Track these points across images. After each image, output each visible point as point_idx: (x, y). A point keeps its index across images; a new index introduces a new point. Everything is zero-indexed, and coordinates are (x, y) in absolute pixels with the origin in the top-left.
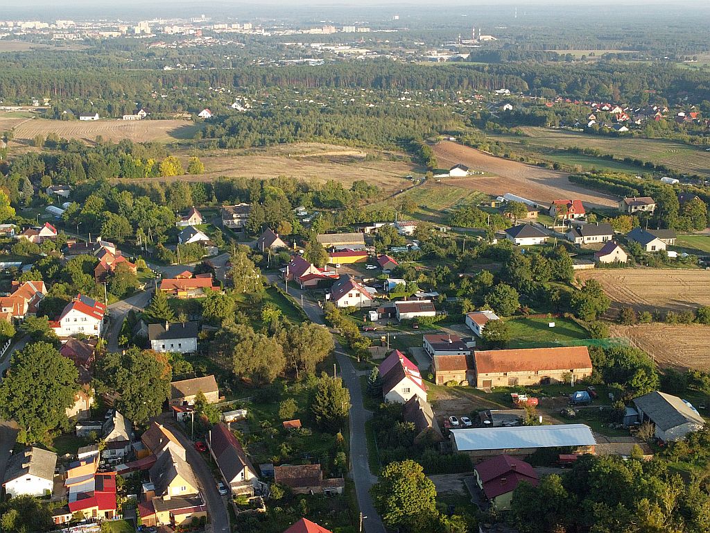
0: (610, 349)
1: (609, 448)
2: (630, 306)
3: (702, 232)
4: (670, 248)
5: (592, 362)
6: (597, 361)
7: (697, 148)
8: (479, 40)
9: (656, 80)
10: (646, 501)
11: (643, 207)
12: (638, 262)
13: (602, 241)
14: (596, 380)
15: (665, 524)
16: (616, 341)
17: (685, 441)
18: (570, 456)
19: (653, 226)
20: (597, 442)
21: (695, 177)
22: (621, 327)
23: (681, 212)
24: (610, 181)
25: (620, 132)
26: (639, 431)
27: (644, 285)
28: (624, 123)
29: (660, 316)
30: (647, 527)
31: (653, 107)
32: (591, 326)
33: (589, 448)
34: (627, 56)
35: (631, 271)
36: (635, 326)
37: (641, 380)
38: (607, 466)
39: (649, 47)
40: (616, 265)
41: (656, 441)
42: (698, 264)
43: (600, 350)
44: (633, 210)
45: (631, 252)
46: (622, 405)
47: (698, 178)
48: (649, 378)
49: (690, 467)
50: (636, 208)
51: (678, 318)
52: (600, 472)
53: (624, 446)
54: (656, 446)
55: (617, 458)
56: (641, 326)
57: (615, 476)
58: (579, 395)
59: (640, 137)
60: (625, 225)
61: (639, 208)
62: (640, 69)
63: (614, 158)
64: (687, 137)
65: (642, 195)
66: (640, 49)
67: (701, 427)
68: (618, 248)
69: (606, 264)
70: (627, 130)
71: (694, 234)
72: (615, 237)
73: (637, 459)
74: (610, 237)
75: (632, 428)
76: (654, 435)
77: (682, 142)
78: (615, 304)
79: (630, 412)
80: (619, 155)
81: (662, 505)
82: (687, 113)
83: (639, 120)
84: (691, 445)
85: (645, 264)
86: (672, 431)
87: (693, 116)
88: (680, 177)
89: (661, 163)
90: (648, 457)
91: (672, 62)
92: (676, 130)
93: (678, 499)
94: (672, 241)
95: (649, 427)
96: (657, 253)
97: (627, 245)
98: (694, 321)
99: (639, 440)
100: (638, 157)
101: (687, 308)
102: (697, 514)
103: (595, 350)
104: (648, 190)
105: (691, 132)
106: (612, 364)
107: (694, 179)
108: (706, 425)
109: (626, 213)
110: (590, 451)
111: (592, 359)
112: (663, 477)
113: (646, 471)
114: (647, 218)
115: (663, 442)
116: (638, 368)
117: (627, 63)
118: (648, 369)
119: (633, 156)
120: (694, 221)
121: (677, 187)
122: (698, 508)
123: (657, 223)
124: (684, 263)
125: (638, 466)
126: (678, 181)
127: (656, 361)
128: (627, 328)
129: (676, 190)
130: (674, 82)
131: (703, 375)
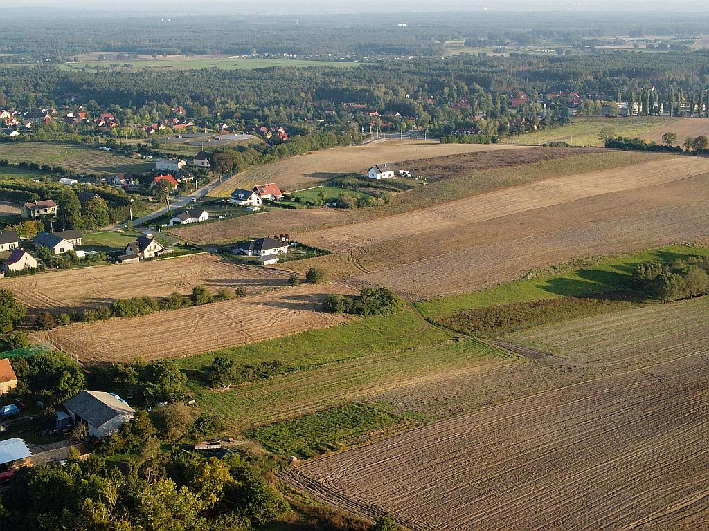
0: (32, 357)
1: (45, 456)
2: (45, 310)
3: (106, 229)
4: (78, 248)
5: (16, 373)
6: (21, 371)
7: (90, 147)
9: (40, 82)
10: (89, 501)
11: (46, 211)
12: (49, 266)
13: (8, 249)
14: (23, 391)
15: (110, 518)
16: (37, 348)
17: (119, 433)
18: (6, 474)
19: (58, 228)
20: (33, 453)
21: (92, 175)
22: (40, 333)
23: (83, 212)
24: (8, 187)
25: (12, 137)
26: (73, 433)
27: (58, 288)
28: (14, 127)
29: (77, 315)
30: (94, 525)
31: (42, 109)
32: (9, 337)
33: (24, 461)
34: (8, 59)
35: (42, 275)
36: (54, 330)
37: (67, 382)
38: (46, 475)
39: (29, 50)
40: (27, 271)
41: (91, 440)
42: (107, 260)
43: (22, 360)
44: (36, 214)
45: (39, 255)
46: (52, 410)
47: (96, 176)
48: (76, 379)
49: (126, 457)
50: (38, 212)
51: (95, 315)
52: (40, 482)
53: (60, 451)
54: (92, 444)
55: (54, 464)
56: (61, 329)
57: (57, 483)
58: (7, 409)
59: (32, 141)
60: (30, 231)
61: (42, 212)
62: (23, 71)
63: (9, 163)
64: (80, 137)
65: (43, 198)
66: (19, 51)
67: (132, 417)
68: (26, 254)
69: (16, 271)
70: (19, 134)
71: (99, 231)
72: (21, 243)
73: (74, 461)
74: (16, 244)
75: (66, 432)
76: (88, 433)
77: (75, 142)
78: (31, 311)
79: (61, 416)
80: (14, 160)
81: (106, 501)
82: (76, 114)
83: (30, 124)
84: (125, 436)
85: (55, 266)
86: (104, 426)
87: (82, 115)
88: (78, 177)
89: (57, 164)
90: (85, 457)
91: (54, 64)
92: (67, 131)
93: (119, 490)
94: (78, 241)
95: (82, 428)
96: (65, 254)
97: (35, 250)
98: (110, 316)
99: (74, 441)
100: (34, 161)
101: (103, 304)
102: (139, 501)
103: (17, 360)
104: (48, 192)
105: (82, 132)
106: (36, 371)
107: (92, 178)
108: (135, 414)
109: (30, 218)
110: (27, 464)
111: (15, 370)
112: (102, 474)
113: (85, 470)
114: (51, 220)
115: (96, 438)
116: (64, 371)
117: (9, 66)
118: (72, 370)
119: (29, 160)
120: (97, 219)
121: (77, 187)
122: (139, 495)
123: (61, 225)
124: (94, 261)
125: (76, 467)
126: (76, 181)
127: (80, 361)
128: (47, 333)
129: (75, 190)
130: (58, 84)
131: (126, 366)
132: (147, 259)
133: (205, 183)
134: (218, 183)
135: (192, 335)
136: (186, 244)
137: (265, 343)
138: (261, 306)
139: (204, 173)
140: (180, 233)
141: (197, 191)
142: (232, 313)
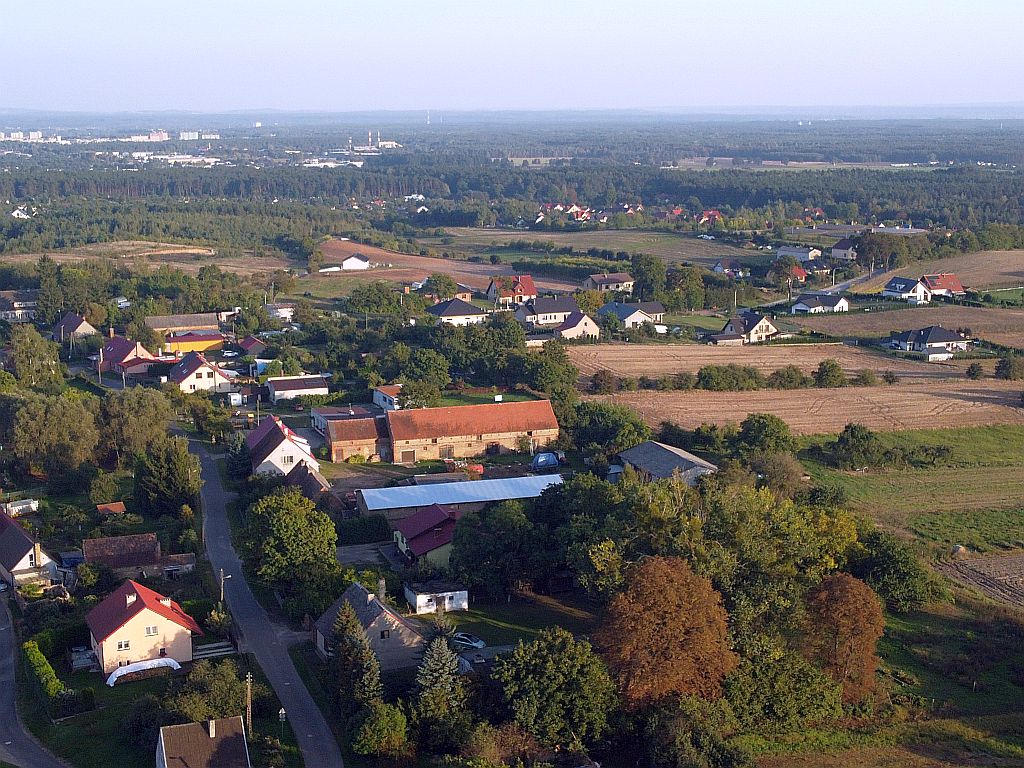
5: (559, 422)
6: (566, 420)
8: (378, 148)
9: (625, 179)
11: (618, 287)
14: (564, 446)
22: (596, 396)
31: (624, 205)
36: (615, 395)
37: (627, 437)
39: (613, 153)
48: (640, 434)
51: (673, 382)
56: (625, 394)
64: (672, 225)
66: (600, 154)
68: (586, 319)
77: (667, 230)
82: (669, 210)
83: (606, 218)
85: (623, 339)
87: (677, 212)
98: (696, 387)
106: (585, 423)
111: (557, 416)
128: (604, 397)
131: (712, 429)
132: (754, 344)
133: (846, 278)
134: (867, 279)
135: (812, 415)
136: (812, 332)
137: (924, 431)
138: (922, 395)
139: (847, 265)
140: (806, 322)
141: (834, 286)
142: (875, 398)
